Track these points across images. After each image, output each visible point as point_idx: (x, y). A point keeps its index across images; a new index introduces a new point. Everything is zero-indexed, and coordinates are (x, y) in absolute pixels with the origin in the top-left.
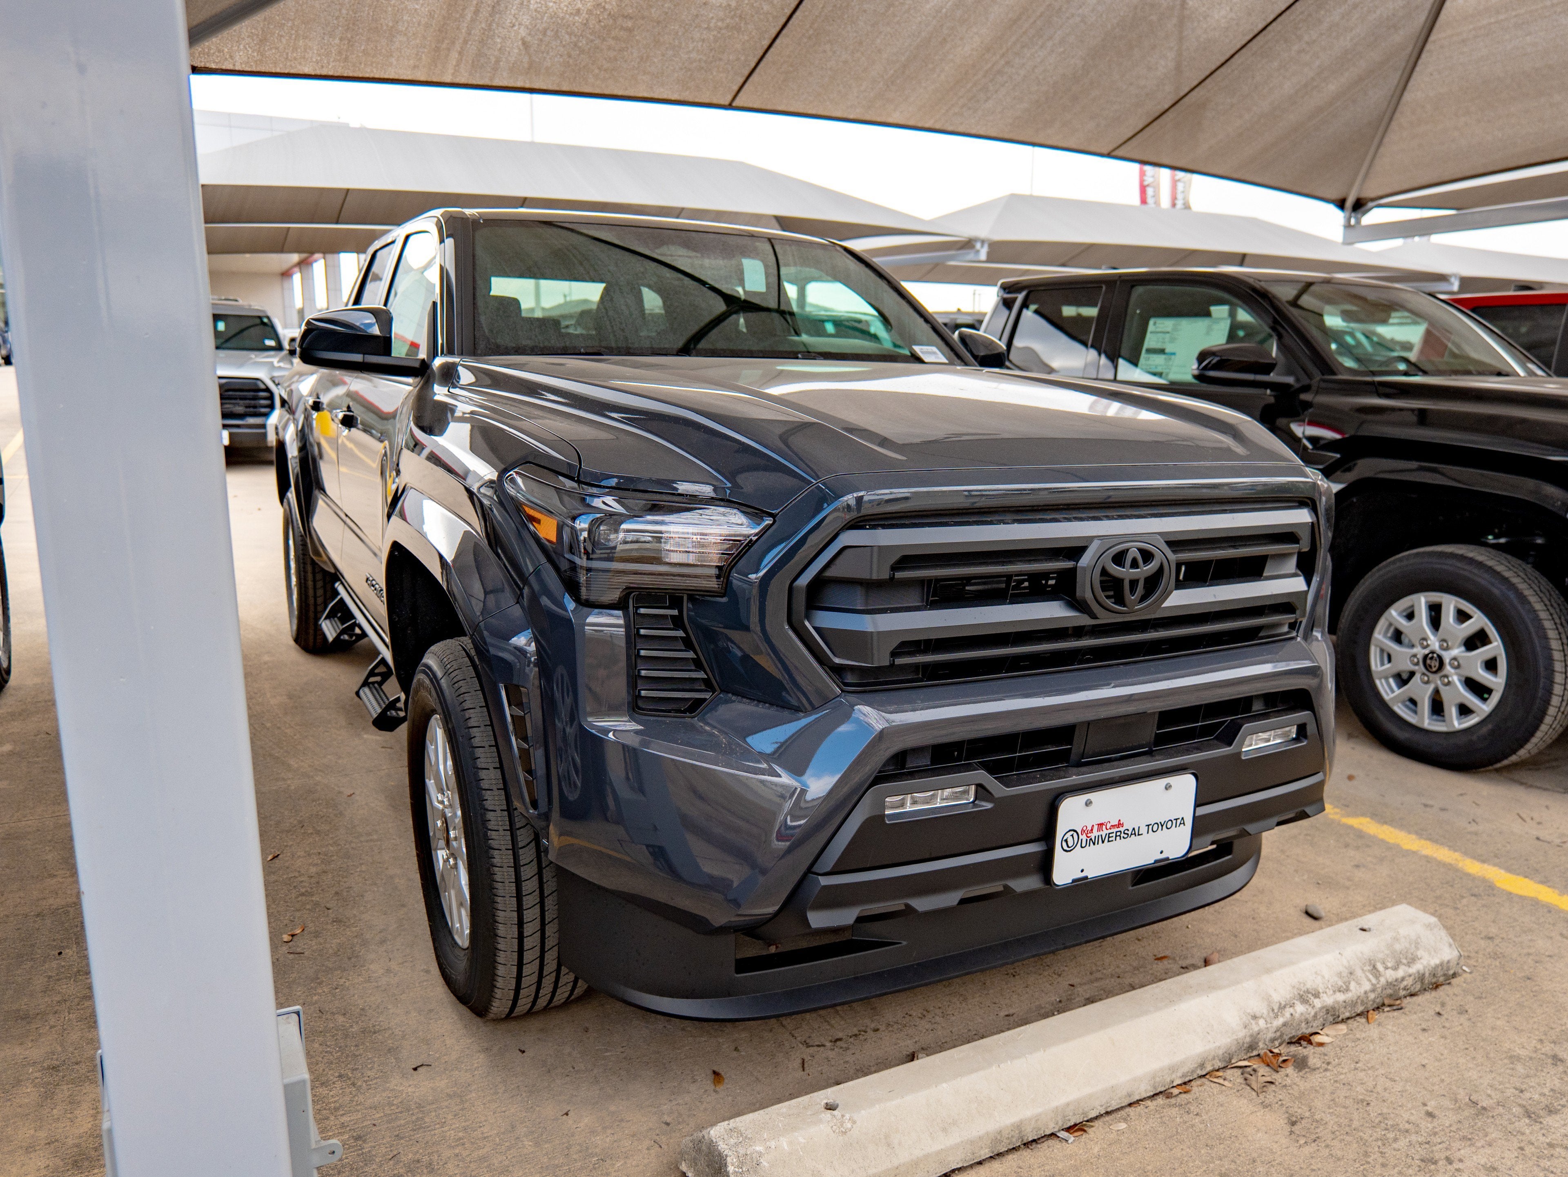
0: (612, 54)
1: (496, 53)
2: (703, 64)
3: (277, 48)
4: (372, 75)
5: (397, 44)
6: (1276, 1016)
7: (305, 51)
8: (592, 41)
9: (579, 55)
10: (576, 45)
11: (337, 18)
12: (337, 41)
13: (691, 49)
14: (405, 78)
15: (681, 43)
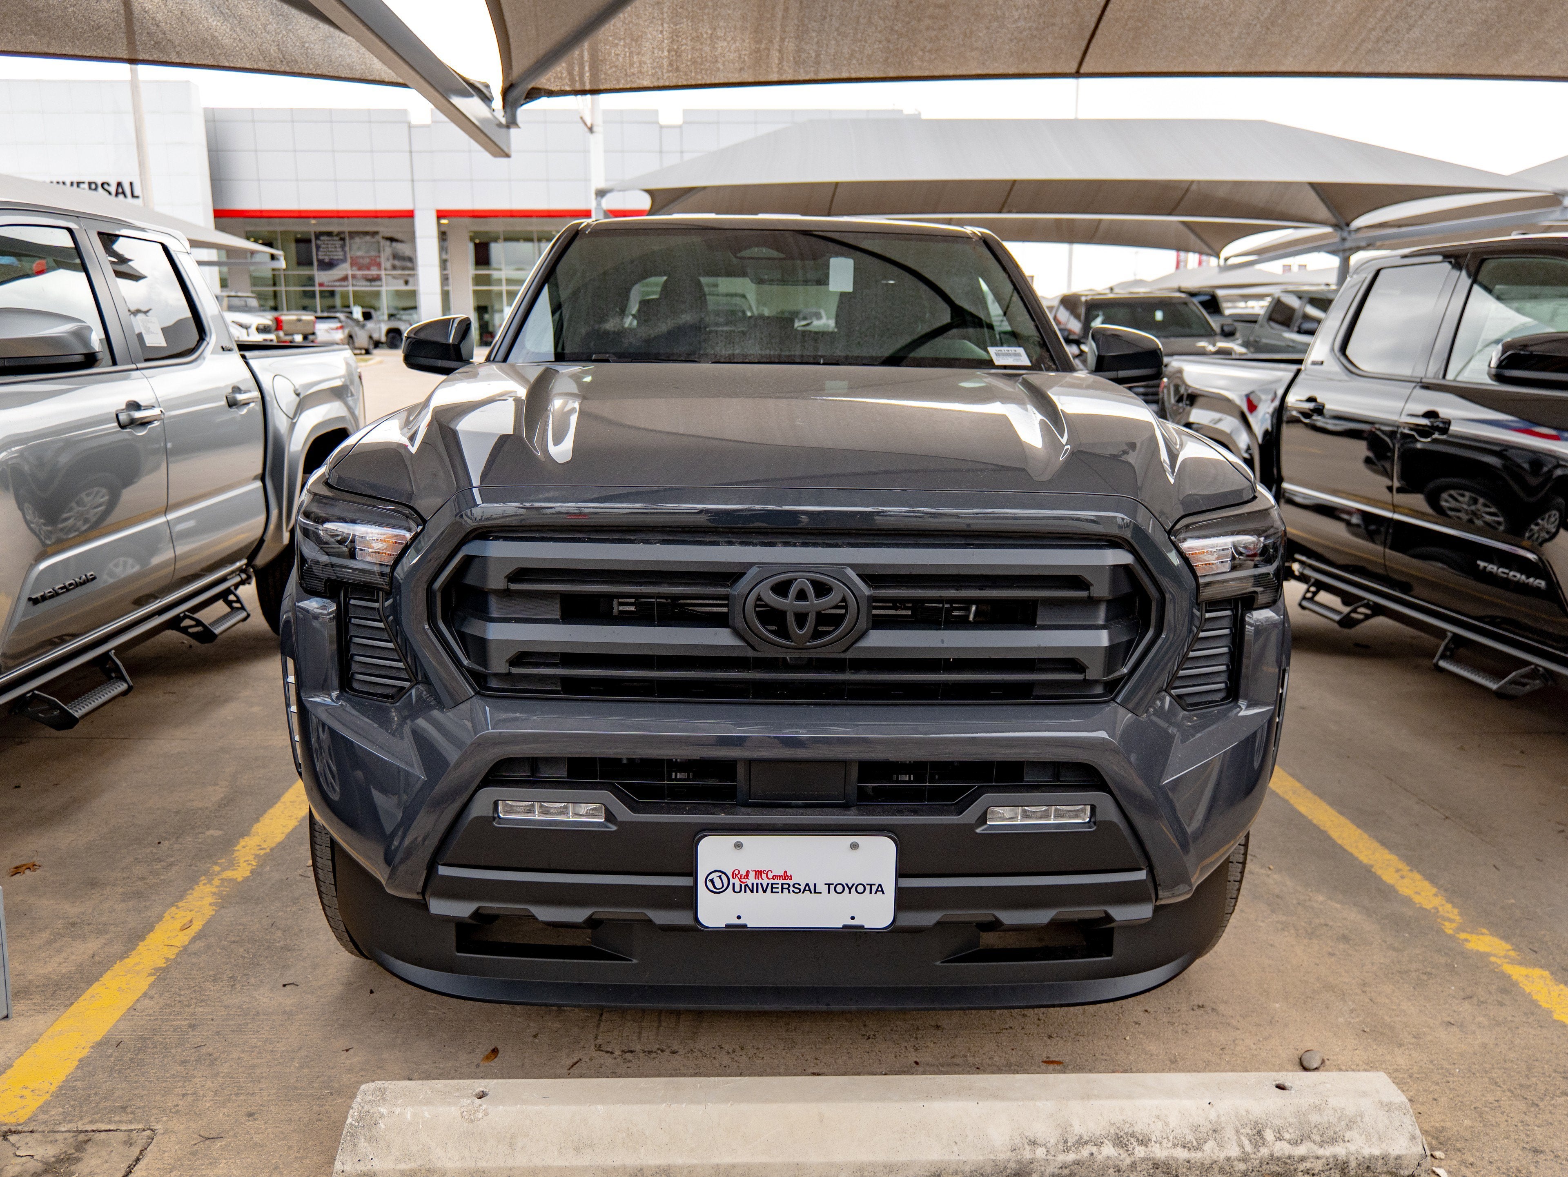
0: (933, 34)
1: (815, 47)
2: (1035, 32)
3: (616, 67)
4: (703, 82)
5: (719, 50)
6: (1067, 1150)
7: (640, 66)
8: (908, 23)
9: (898, 39)
10: (892, 30)
11: (661, 32)
12: (666, 53)
13: (1016, 17)
14: (735, 81)
15: (1004, 13)
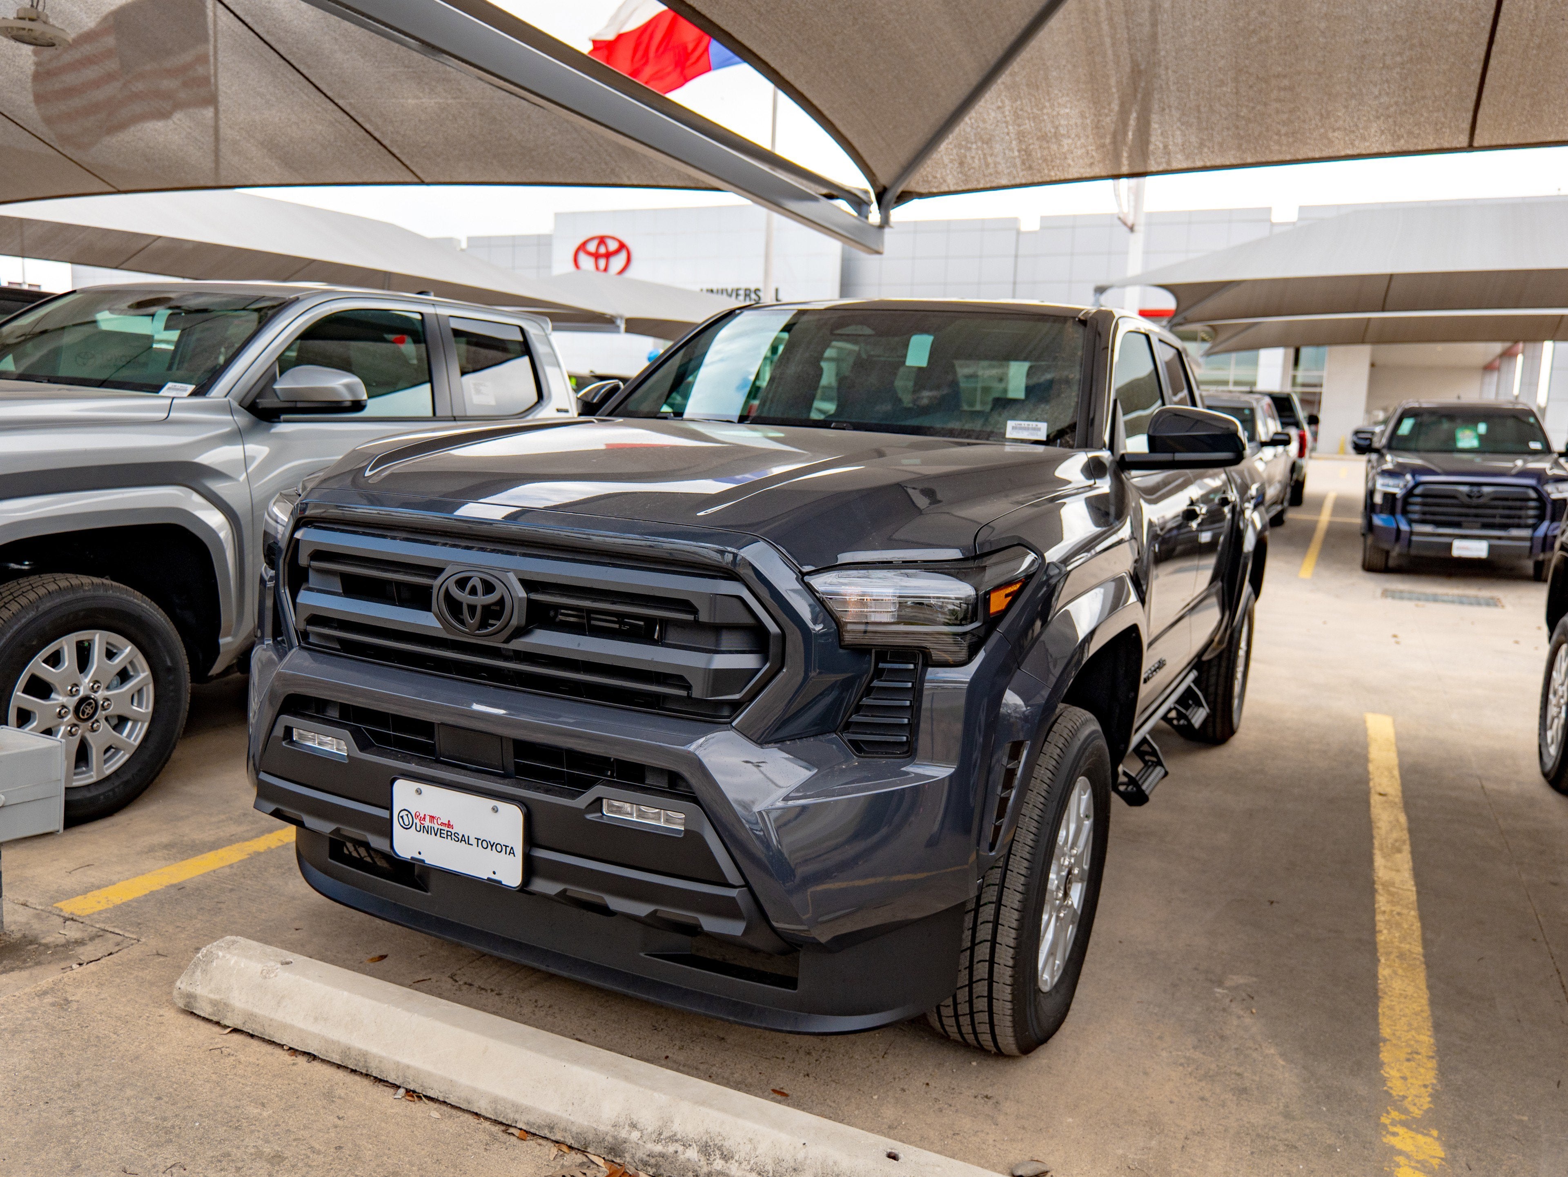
0: (1285, 117)
1: (1160, 138)
2: (1404, 108)
3: (974, 168)
4: (1057, 178)
5: (1066, 148)
7: (995, 167)
8: (1253, 108)
9: (1247, 125)
10: (1238, 116)
11: (1008, 134)
12: (1016, 153)
13: (1377, 93)
14: (1087, 175)
15: (1360, 90)
